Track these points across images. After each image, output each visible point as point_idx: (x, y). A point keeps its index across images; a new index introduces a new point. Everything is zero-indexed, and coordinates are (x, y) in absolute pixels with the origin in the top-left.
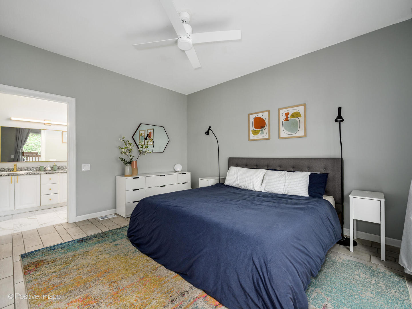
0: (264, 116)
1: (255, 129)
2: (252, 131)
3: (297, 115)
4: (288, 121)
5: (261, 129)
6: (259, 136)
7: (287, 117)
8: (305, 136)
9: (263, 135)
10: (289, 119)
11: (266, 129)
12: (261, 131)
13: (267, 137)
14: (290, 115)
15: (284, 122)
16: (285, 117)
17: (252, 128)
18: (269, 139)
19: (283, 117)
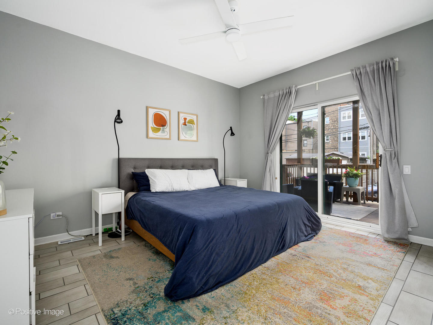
0: (165, 114)
1: (155, 126)
2: (151, 127)
3: (191, 122)
4: (186, 125)
5: (161, 128)
6: (160, 134)
7: (185, 122)
8: (197, 141)
9: (163, 134)
10: (187, 123)
11: (167, 129)
12: (162, 130)
13: (168, 137)
14: (187, 120)
15: (182, 125)
16: (184, 122)
17: (151, 124)
18: (169, 139)
19: (182, 121)
